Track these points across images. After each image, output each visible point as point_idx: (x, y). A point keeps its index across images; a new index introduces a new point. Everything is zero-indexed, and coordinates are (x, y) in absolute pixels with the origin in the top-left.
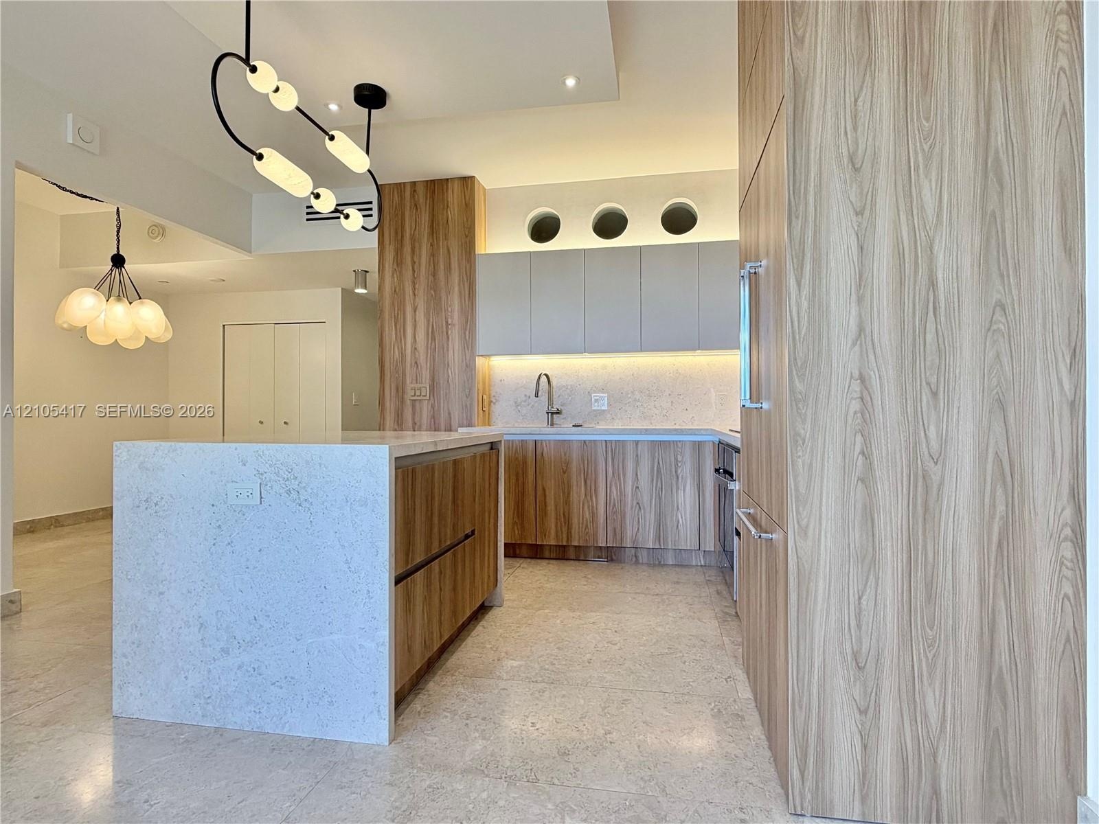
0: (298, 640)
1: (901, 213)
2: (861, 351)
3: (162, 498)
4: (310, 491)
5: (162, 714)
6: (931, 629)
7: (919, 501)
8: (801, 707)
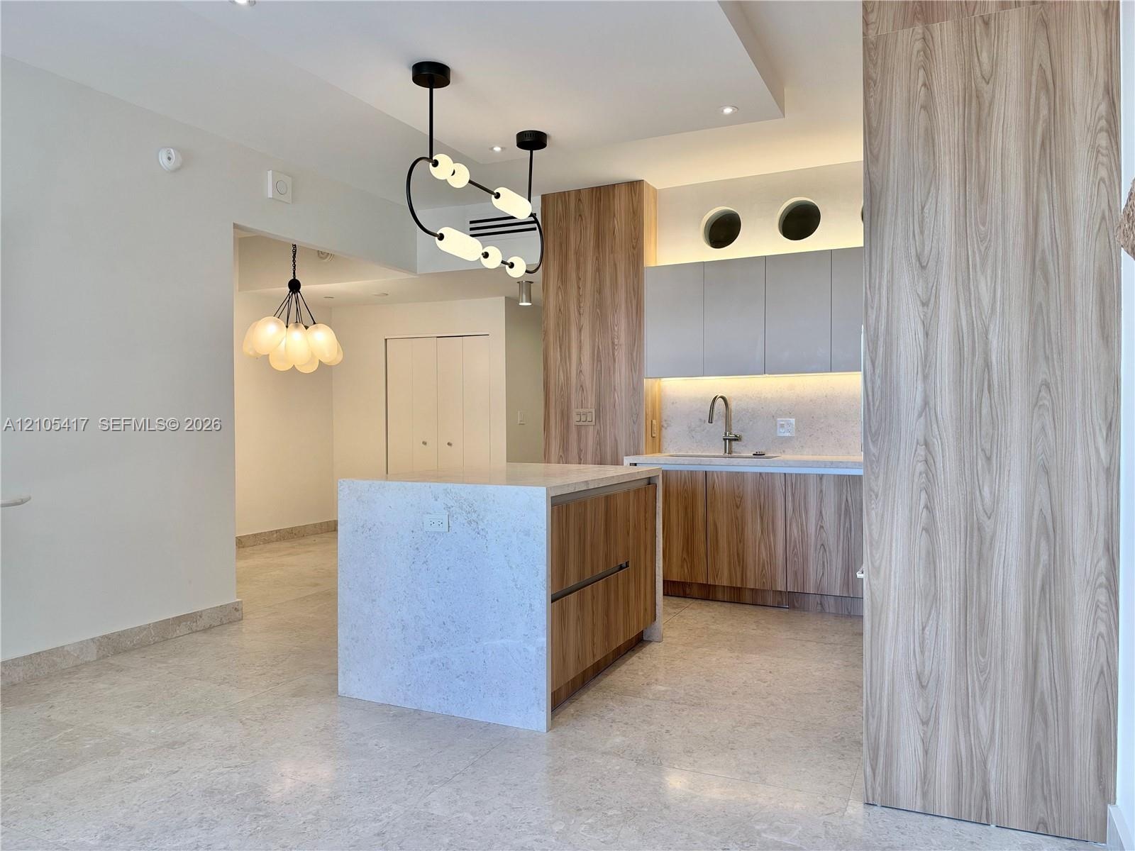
0: (477, 642)
1: (961, 304)
2: (926, 422)
3: (374, 525)
4: (486, 522)
5: (376, 696)
6: (984, 657)
7: (975, 549)
8: (873, 717)
